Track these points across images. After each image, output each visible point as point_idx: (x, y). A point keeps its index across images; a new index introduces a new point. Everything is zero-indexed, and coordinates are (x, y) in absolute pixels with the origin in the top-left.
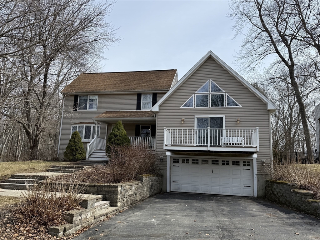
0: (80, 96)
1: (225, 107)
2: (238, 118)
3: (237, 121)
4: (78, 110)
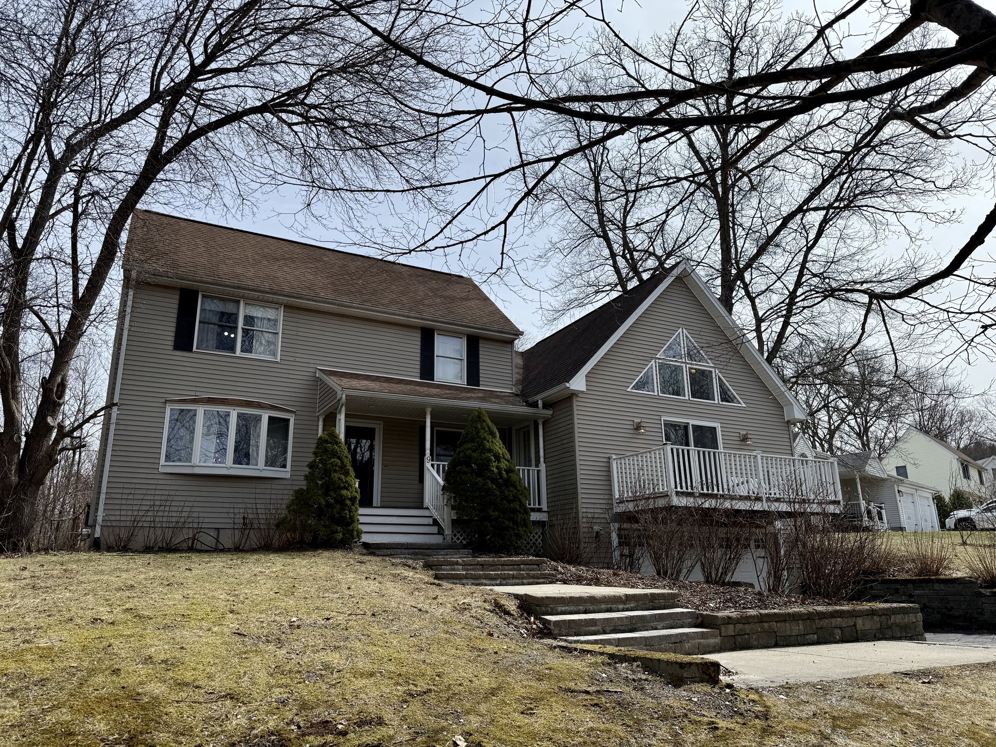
0: (203, 296)
1: (716, 402)
2: (745, 433)
3: (745, 439)
4: (194, 349)
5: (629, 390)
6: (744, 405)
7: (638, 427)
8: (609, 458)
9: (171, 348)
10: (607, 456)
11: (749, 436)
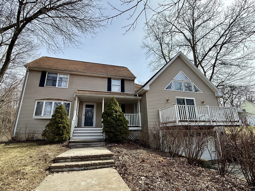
0: (48, 73)
1: (193, 92)
2: (203, 100)
3: (203, 102)
4: (45, 86)
5: (165, 89)
6: (202, 92)
7: (168, 101)
8: (158, 110)
9: (38, 86)
10: (158, 109)
11: (204, 101)
